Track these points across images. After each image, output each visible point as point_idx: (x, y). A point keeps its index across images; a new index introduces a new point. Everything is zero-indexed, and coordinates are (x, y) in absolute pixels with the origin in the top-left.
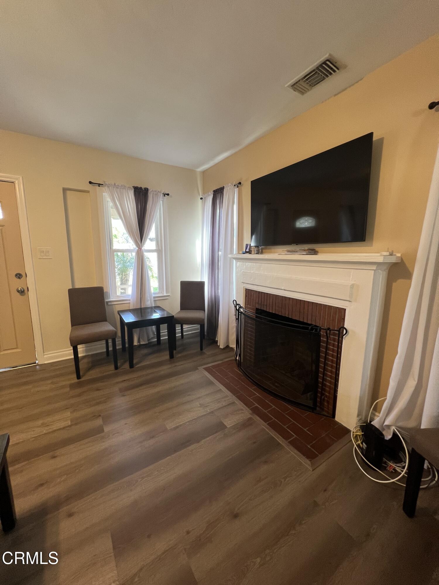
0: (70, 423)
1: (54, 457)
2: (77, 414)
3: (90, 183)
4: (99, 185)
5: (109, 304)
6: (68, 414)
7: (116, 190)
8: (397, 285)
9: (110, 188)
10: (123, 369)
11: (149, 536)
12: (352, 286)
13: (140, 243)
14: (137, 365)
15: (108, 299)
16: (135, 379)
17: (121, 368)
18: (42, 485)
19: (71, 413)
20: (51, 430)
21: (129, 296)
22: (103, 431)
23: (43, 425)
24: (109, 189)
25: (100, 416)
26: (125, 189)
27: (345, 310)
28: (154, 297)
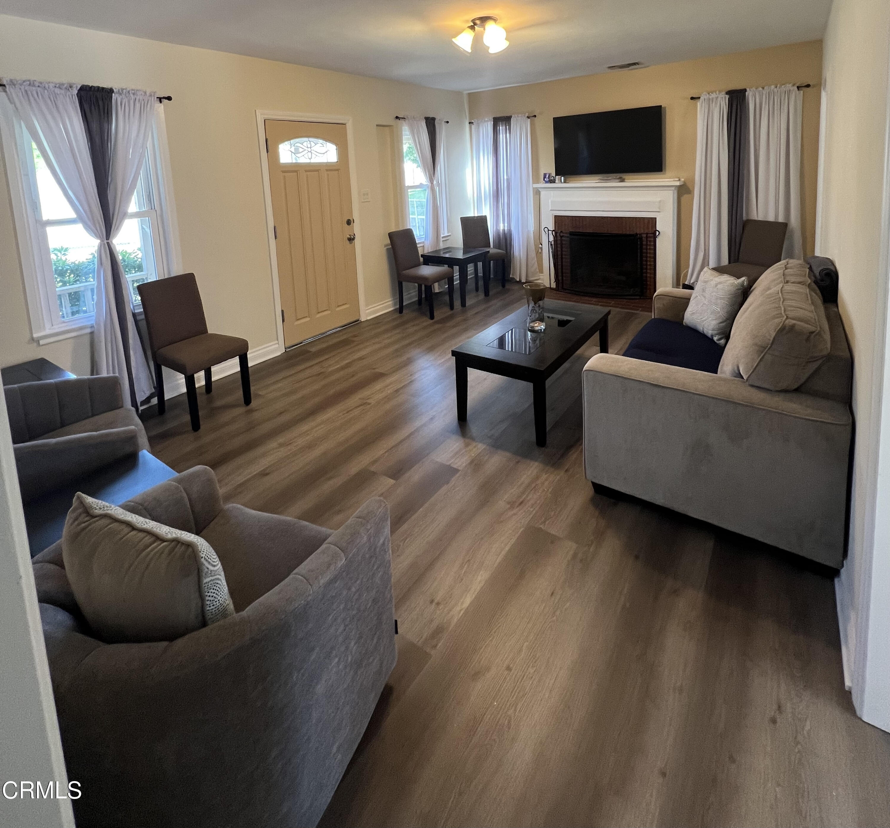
3: (397, 117)
8: (685, 198)
12: (660, 202)
13: (433, 178)
24: (410, 122)
27: (656, 218)
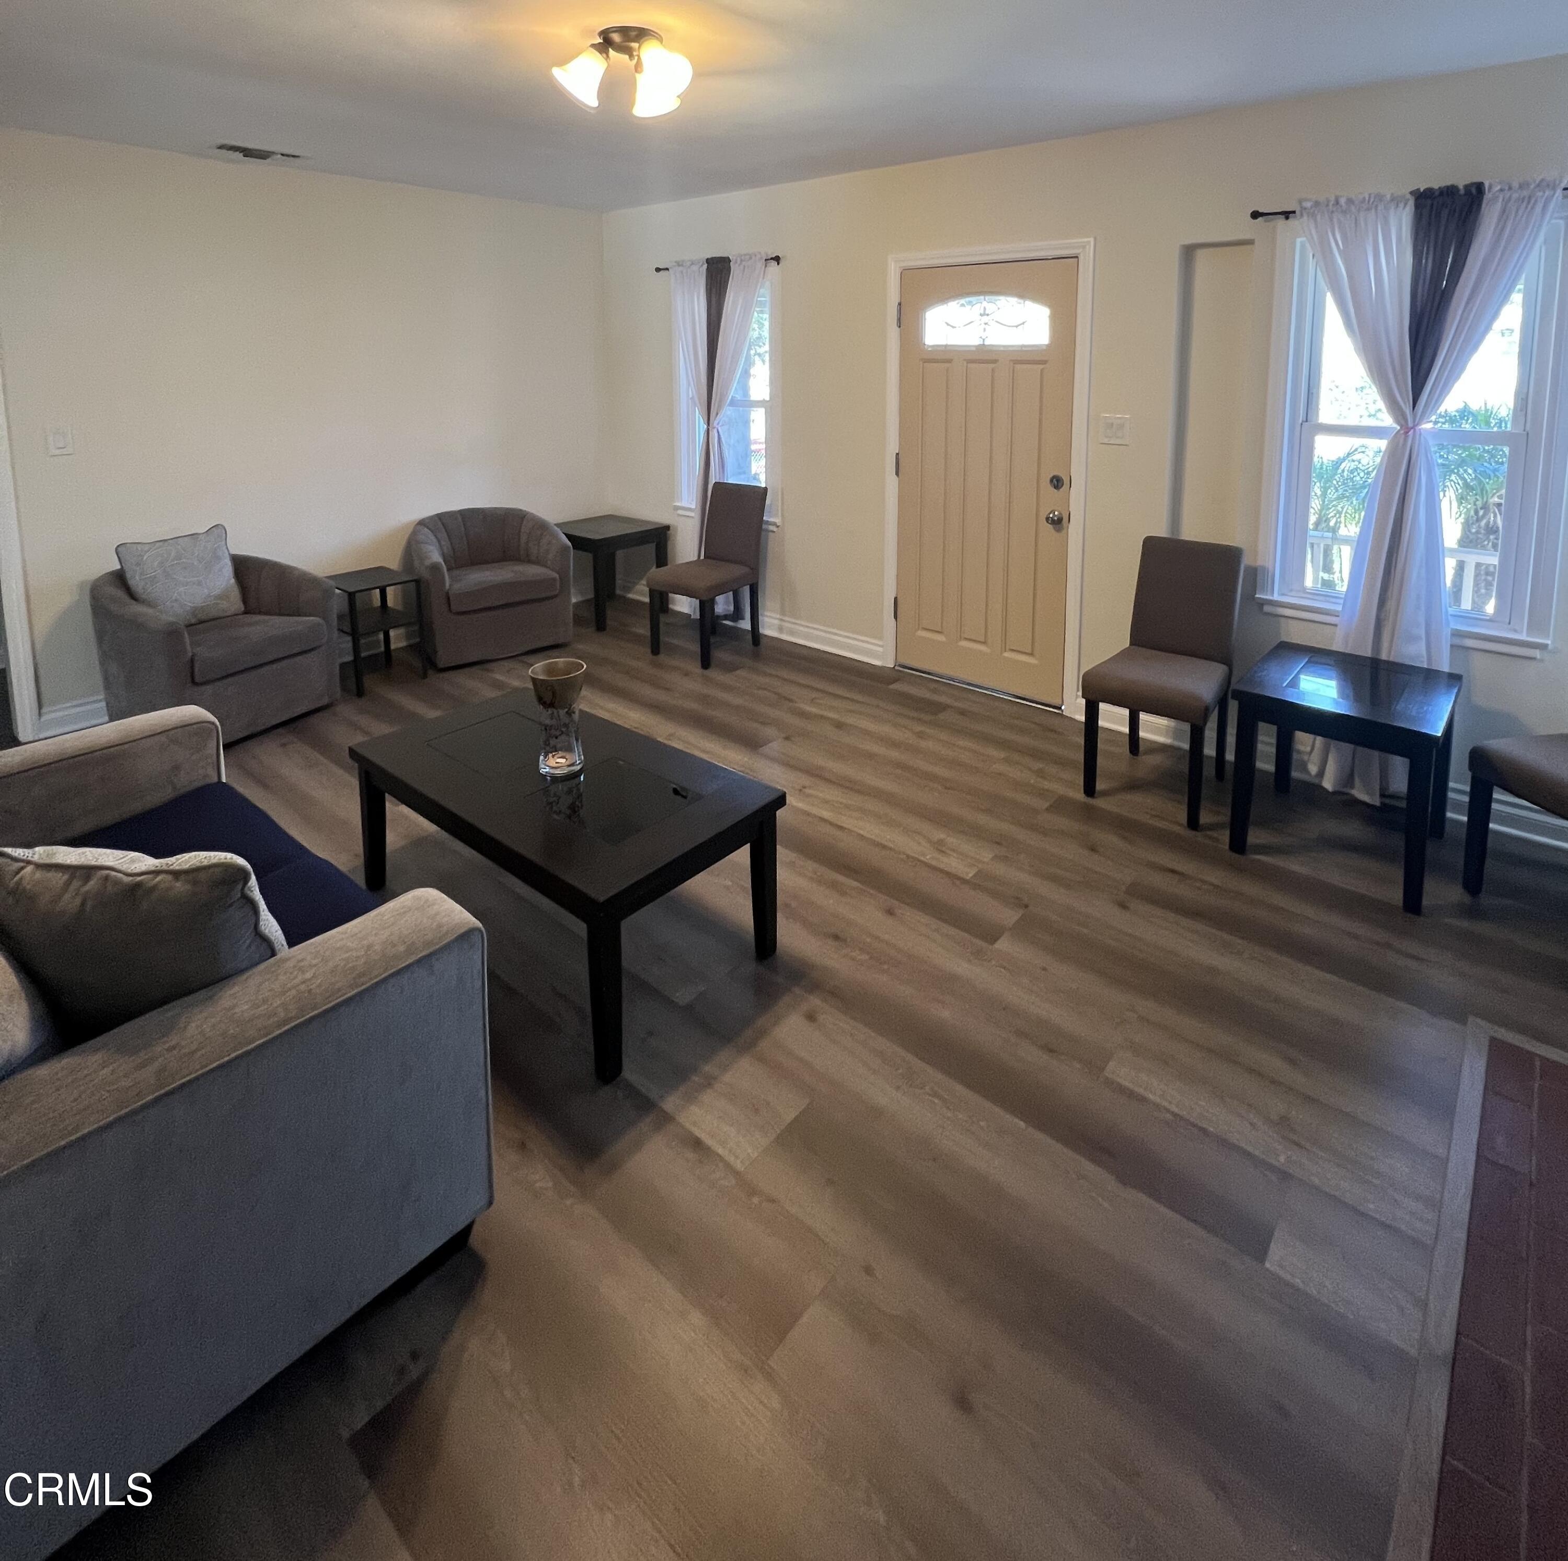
0: (970, 875)
1: (890, 912)
2: (1000, 870)
3: (1255, 215)
4: (1287, 215)
5: (1267, 608)
6: (986, 855)
7: (1340, 222)
9: (1319, 217)
10: (1210, 838)
11: (830, 1182)
13: (1408, 410)
14: (1256, 853)
15: (1263, 590)
16: (1205, 887)
17: (1208, 833)
18: (836, 937)
19: (996, 857)
20: (934, 863)
21: (1336, 597)
22: (993, 940)
23: (939, 846)
24: (1316, 221)
25: (1026, 906)
26: (1376, 210)
28: (1456, 634)
